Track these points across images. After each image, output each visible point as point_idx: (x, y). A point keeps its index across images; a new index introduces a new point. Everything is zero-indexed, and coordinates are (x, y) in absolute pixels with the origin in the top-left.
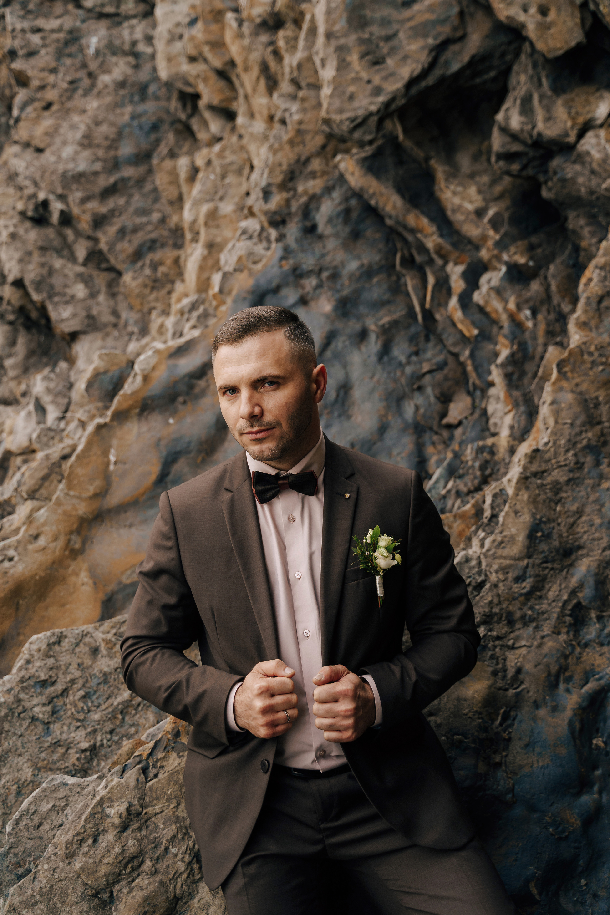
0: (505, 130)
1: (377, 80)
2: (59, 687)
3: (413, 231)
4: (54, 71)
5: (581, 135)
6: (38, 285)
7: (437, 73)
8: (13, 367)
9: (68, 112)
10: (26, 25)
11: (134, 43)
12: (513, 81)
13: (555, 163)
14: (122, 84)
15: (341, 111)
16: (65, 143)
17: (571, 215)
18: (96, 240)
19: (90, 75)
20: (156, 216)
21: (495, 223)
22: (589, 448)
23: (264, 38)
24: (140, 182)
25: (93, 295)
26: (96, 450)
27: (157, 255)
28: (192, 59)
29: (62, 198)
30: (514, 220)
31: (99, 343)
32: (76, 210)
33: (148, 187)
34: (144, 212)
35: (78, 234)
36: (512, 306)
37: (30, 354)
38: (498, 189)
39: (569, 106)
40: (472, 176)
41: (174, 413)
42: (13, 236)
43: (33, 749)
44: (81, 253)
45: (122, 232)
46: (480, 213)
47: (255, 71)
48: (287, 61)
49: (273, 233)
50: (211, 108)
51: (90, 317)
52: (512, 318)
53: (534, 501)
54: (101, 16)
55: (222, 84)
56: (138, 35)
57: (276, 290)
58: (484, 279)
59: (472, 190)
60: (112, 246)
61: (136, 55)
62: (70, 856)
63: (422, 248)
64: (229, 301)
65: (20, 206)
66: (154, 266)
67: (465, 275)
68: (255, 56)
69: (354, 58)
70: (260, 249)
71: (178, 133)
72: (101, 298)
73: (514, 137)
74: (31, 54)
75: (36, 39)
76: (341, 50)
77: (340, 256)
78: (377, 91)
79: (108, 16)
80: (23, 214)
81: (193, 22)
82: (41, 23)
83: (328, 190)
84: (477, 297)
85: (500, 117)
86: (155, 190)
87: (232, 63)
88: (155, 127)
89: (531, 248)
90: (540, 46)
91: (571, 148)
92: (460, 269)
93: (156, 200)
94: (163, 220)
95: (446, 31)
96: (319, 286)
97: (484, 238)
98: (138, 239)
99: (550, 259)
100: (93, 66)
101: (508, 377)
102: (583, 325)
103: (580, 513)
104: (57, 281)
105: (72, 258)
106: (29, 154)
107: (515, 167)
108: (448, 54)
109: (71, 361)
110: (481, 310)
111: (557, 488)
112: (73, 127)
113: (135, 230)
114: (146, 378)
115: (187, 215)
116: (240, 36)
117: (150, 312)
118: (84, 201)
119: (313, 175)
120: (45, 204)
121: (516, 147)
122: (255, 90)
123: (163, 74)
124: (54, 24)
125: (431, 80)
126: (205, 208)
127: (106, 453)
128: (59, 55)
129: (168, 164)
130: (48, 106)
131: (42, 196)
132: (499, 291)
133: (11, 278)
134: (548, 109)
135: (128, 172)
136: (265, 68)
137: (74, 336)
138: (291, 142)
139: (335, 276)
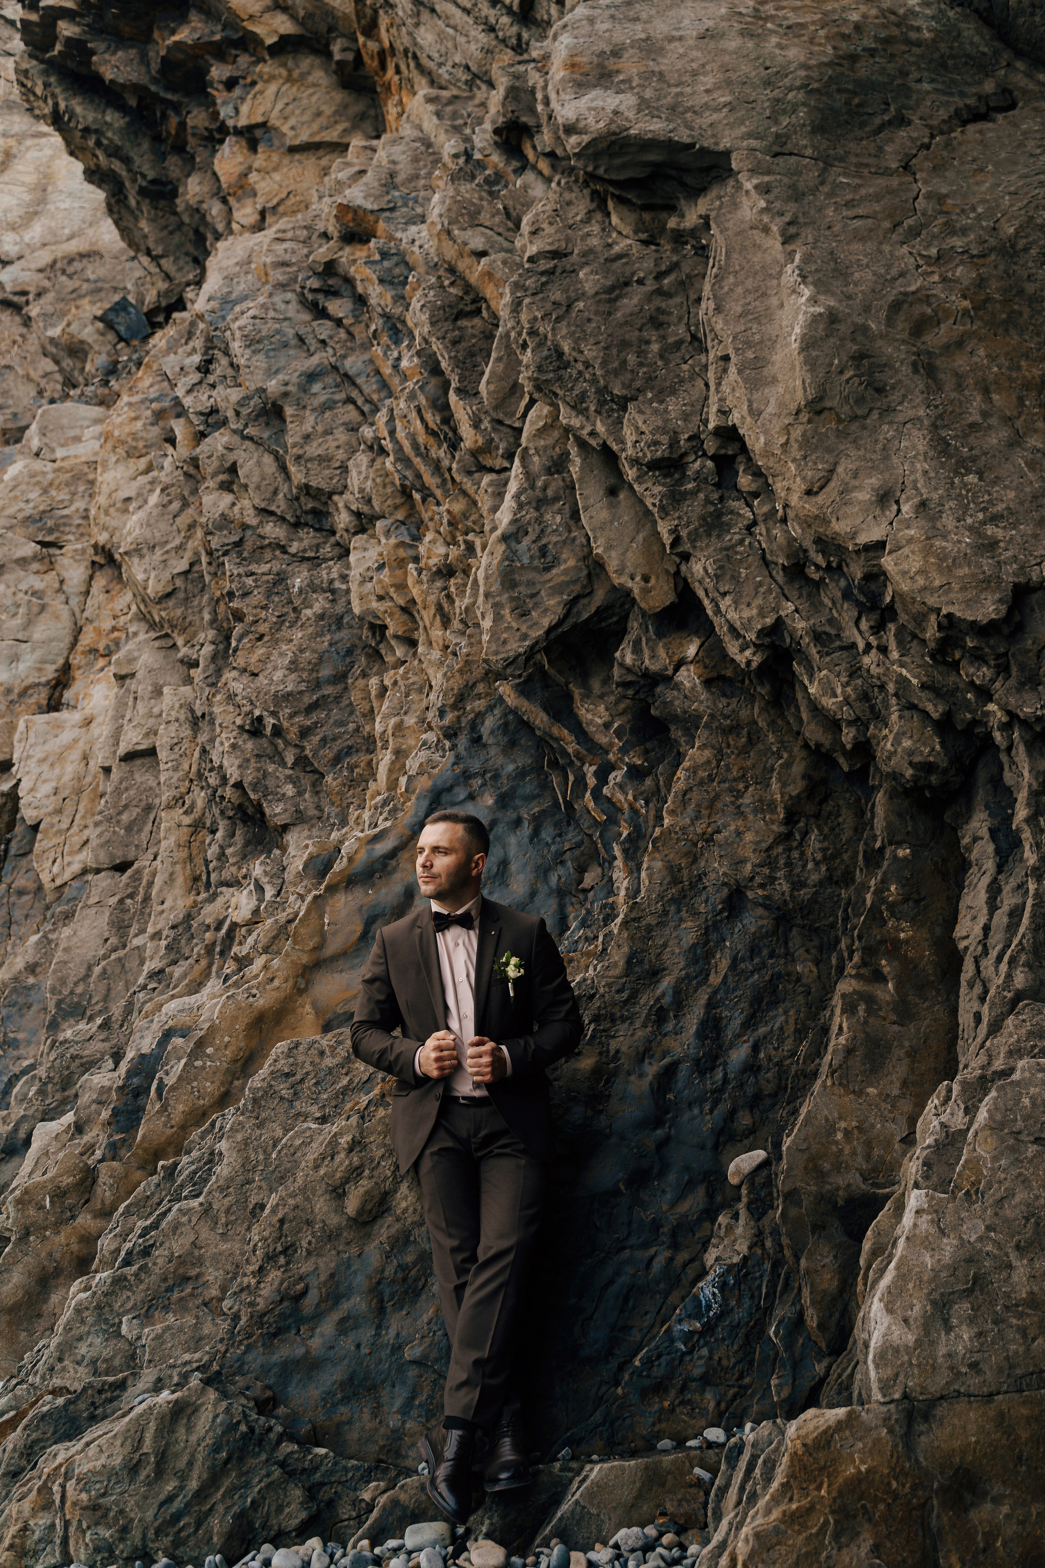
0: (622, 665)
1: (524, 629)
2: (298, 1077)
3: (557, 740)
4: (265, 608)
5: (677, 669)
6: (255, 786)
7: (571, 621)
8: (233, 855)
9: (277, 642)
10: (241, 570)
11: (331, 582)
12: (630, 625)
13: (659, 689)
14: (321, 617)
15: (496, 653)
16: (275, 668)
17: (673, 728)
18: (303, 748)
19: (295, 610)
20: (351, 726)
21: (619, 733)
22: (673, 900)
23: (439, 584)
24: (338, 699)
25: (300, 793)
26: (314, 915)
27: (353, 759)
28: (381, 598)
29: (274, 714)
30: (634, 731)
31: (306, 833)
32: (286, 724)
33: (345, 702)
34: (341, 723)
35: (287, 743)
36: (630, 797)
37: (247, 843)
38: (622, 706)
39: (667, 647)
40: (601, 697)
41: (372, 886)
42: (234, 746)
43: (282, 1118)
44: (290, 759)
45: (324, 740)
46: (607, 726)
47: (432, 610)
48: (457, 604)
49: (447, 744)
50: (396, 637)
51: (298, 811)
52: (631, 807)
53: (632, 938)
54: (304, 559)
55: (405, 617)
56: (335, 575)
57: (450, 789)
58: (611, 777)
59: (602, 708)
60: (315, 753)
61: (333, 591)
62: (317, 1167)
63: (564, 753)
64: (413, 798)
65: (239, 721)
66: (351, 769)
67: (595, 774)
68: (432, 598)
69: (506, 612)
70: (436, 757)
71: (368, 656)
72: (307, 796)
73: (629, 670)
74: (246, 594)
75: (249, 581)
76: (497, 606)
77: (500, 760)
78: (525, 637)
79: (308, 559)
80: (241, 727)
81: (381, 567)
82: (253, 567)
83: (491, 708)
84: (605, 791)
85: (618, 654)
86: (351, 704)
87: (414, 601)
88: (350, 652)
89: (646, 752)
90: (643, 605)
91: (670, 678)
92: (593, 768)
93: (352, 713)
94: (357, 730)
95: (577, 589)
96: (484, 785)
97: (611, 744)
98: (337, 746)
99: (660, 761)
100: (297, 602)
101: (625, 851)
102: (672, 812)
103: (665, 945)
104: (270, 783)
105: (283, 764)
106: (245, 679)
107: (630, 692)
108: (580, 606)
109: (284, 849)
110: (609, 800)
111: (649, 929)
112: (282, 655)
113: (334, 739)
114: (350, 860)
115: (378, 727)
116: (420, 582)
117: (348, 807)
118: (291, 716)
119: (479, 696)
120: (260, 719)
121: (630, 678)
122: (432, 624)
123: (357, 610)
124: (265, 568)
125: (566, 627)
126: (393, 721)
127: (322, 917)
128: (269, 594)
129: (361, 682)
130: (261, 637)
131: (257, 713)
132: (621, 787)
133: (232, 781)
134: (653, 650)
135: (328, 690)
136: (440, 608)
137: (285, 828)
138: (460, 671)
139: (496, 777)
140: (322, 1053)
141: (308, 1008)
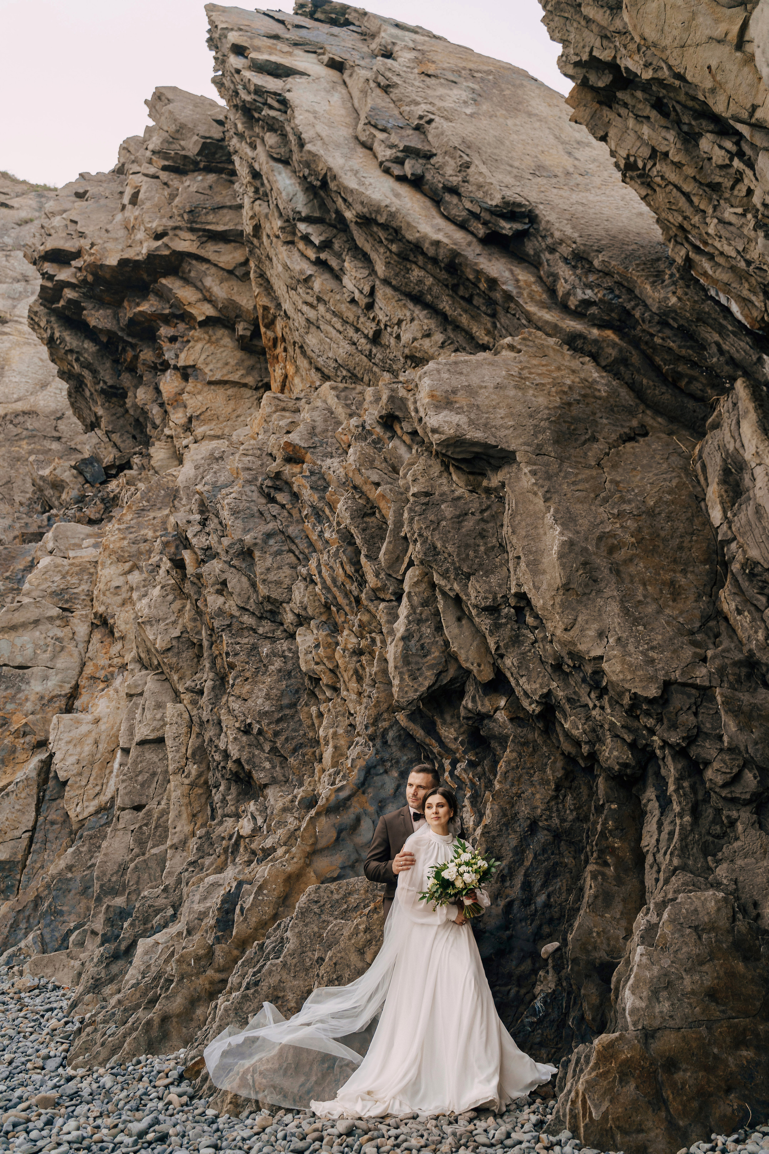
0: (466, 708)
1: (416, 686)
2: (322, 903)
3: (428, 745)
4: (247, 663)
5: (495, 712)
6: (248, 762)
7: (438, 684)
8: (231, 800)
9: (256, 682)
10: (233, 641)
11: (284, 651)
12: (467, 688)
13: (486, 722)
14: (280, 671)
15: (403, 697)
16: (257, 697)
17: (492, 742)
18: (275, 742)
19: (264, 665)
20: (301, 732)
21: (462, 743)
22: (504, 824)
23: (355, 659)
24: (293, 717)
25: (274, 767)
26: (311, 827)
27: (305, 750)
28: (317, 663)
29: (258, 722)
30: (469, 743)
31: (278, 789)
32: (265, 729)
33: (296, 719)
34: (295, 730)
35: (266, 739)
36: (471, 776)
37: (239, 794)
38: (462, 730)
39: (490, 701)
40: (451, 724)
41: (339, 814)
42: (235, 739)
43: (316, 922)
44: (267, 748)
45: (287, 739)
46: (456, 739)
47: (351, 672)
48: (367, 670)
49: (371, 744)
50: (327, 685)
51: (273, 777)
52: (471, 780)
53: (486, 841)
54: (267, 637)
55: (332, 675)
56: (285, 648)
57: (375, 767)
58: (458, 765)
59: (452, 730)
60: (283, 746)
61: (285, 657)
63: (432, 752)
64: (356, 771)
65: (237, 725)
66: (304, 755)
67: (450, 764)
68: (352, 666)
69: (406, 677)
70: (366, 749)
71: (308, 694)
72: (278, 769)
73: (470, 711)
74: (236, 654)
75: (238, 647)
76: (401, 673)
77: (398, 754)
78: (416, 691)
79: (269, 638)
80: (239, 729)
81: (317, 646)
82: (238, 640)
83: (391, 727)
84: (456, 772)
85: (464, 702)
86: (300, 720)
87: (337, 666)
88: (297, 691)
89: (477, 754)
90: (479, 678)
91: (492, 716)
92: (448, 761)
93: (301, 725)
94: (305, 734)
95: (441, 667)
96: (392, 766)
97: (458, 749)
98: (294, 742)
99: (485, 758)
100: (265, 661)
101: (471, 802)
102: (500, 782)
103: (502, 846)
104: (257, 760)
105: (264, 751)
106: (240, 702)
107: (470, 722)
108: (442, 677)
109: (265, 797)
110: (458, 777)
111: (494, 837)
112: (260, 690)
113: (293, 739)
114: (327, 799)
115: (321, 733)
116: (344, 657)
117: (303, 775)
118: (269, 724)
119: (385, 720)
120: (250, 725)
121: (470, 715)
122: (350, 680)
123: (304, 669)
124: (246, 641)
125: (436, 687)
126: (331, 731)
127: (315, 828)
128: (249, 655)
129: (306, 709)
130: (246, 680)
131: (249, 721)
132: (465, 770)
133: (234, 758)
134: (482, 701)
135: (287, 712)
136: (356, 672)
137: (266, 786)
138: (375, 706)
139: (397, 762)
140: (332, 892)
141: (312, 874)
